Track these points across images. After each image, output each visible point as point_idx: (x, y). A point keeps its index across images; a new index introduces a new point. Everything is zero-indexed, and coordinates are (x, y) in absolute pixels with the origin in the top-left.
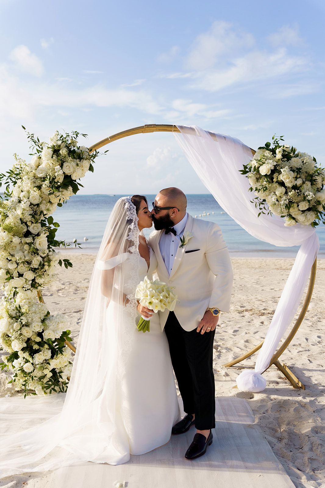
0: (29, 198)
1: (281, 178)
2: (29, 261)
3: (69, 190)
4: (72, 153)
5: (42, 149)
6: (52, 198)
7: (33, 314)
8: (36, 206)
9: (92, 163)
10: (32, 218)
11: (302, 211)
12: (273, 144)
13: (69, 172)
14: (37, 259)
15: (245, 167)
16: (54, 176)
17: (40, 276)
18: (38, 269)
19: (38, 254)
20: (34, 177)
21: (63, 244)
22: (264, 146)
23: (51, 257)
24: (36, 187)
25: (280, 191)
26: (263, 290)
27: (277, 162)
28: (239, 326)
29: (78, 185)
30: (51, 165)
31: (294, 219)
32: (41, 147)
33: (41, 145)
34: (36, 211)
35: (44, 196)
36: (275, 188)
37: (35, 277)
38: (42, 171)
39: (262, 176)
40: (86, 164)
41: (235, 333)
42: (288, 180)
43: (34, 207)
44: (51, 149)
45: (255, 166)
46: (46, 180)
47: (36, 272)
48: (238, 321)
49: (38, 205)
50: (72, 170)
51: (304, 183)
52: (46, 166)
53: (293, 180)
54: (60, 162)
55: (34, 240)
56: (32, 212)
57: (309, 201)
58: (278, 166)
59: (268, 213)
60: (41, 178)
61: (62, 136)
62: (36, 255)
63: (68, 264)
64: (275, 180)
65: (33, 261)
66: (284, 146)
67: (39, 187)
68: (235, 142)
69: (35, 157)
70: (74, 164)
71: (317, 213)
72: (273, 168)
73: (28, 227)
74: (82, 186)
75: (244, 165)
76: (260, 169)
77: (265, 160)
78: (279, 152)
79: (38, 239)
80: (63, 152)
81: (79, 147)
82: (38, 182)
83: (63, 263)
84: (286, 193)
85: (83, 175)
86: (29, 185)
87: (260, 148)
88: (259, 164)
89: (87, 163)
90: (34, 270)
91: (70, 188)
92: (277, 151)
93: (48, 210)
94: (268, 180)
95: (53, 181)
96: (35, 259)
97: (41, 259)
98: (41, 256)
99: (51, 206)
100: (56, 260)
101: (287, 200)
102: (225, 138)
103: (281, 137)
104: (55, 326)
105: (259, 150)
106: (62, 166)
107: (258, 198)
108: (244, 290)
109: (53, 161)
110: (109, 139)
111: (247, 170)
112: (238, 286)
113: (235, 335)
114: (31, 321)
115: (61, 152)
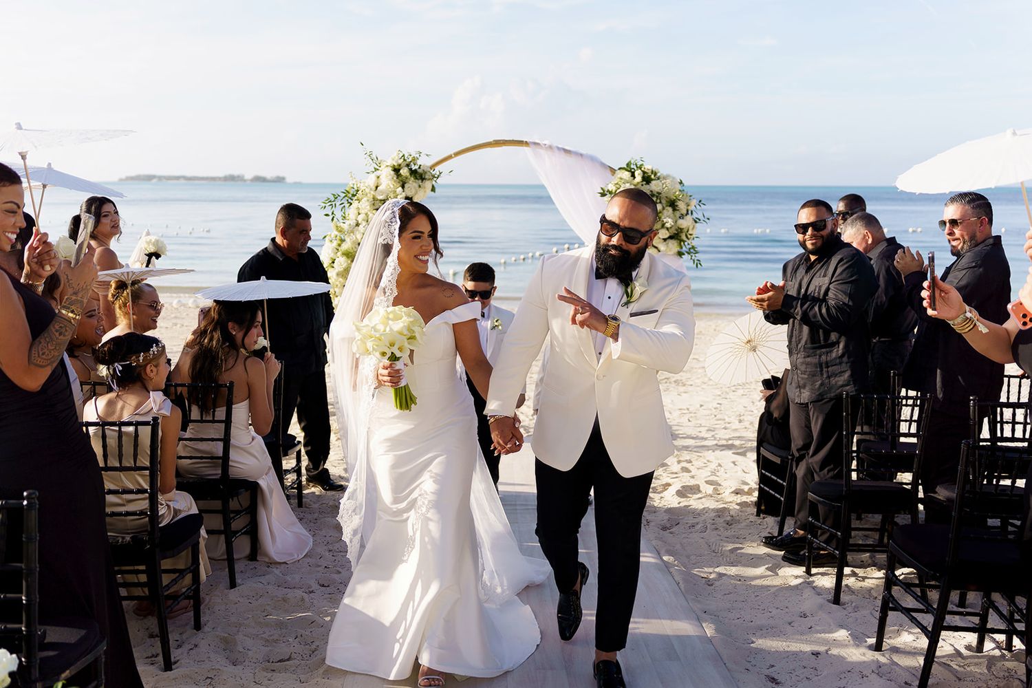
4: (413, 173)
5: (381, 167)
9: (434, 183)
11: (663, 239)
12: (634, 165)
20: (373, 198)
22: (625, 167)
27: (635, 185)
30: (392, 186)
32: (379, 165)
33: (379, 163)
38: (382, 193)
40: (428, 184)
44: (391, 168)
52: (386, 187)
54: (402, 183)
57: (668, 229)
60: (381, 200)
61: (403, 156)
66: (644, 168)
68: (593, 159)
69: (372, 177)
70: (416, 185)
71: (680, 242)
75: (602, 187)
78: (639, 174)
80: (404, 172)
81: (420, 165)
86: (368, 207)
87: (620, 169)
92: (637, 173)
102: (581, 155)
106: (403, 187)
109: (395, 182)
110: (453, 156)
115: (401, 171)
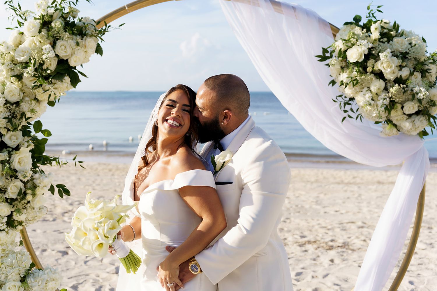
0: (3, 94)
1: (379, 66)
2: (3, 188)
3: (65, 82)
4: (69, 26)
5: (26, 20)
6: (39, 93)
7: (8, 269)
8: (15, 105)
9: (100, 41)
10: (9, 123)
11: (407, 115)
12: (367, 17)
13: (65, 54)
14: (15, 184)
15: (325, 51)
16: (41, 59)
17: (19, 211)
18: (16, 200)
19: (16, 177)
20: (12, 61)
21: (56, 162)
23: (37, 182)
24: (15, 76)
25: (377, 85)
26: (325, 212)
27: (372, 44)
28: (302, 266)
29: (79, 74)
30: (38, 43)
31: (395, 126)
32: (24, 18)
33: (24, 15)
34: (14, 113)
35: (26, 90)
36: (369, 81)
37: (12, 212)
38: (24, 52)
39: (351, 63)
40: (91, 43)
41: (298, 277)
42: (389, 70)
43: (11, 106)
44: (39, 21)
45: (341, 49)
46: (30, 66)
47: (13, 204)
48: (300, 258)
49: (17, 104)
50: (69, 51)
51: (411, 74)
52: (30, 45)
53: (397, 70)
54: (52, 39)
55: (10, 155)
56: (9, 114)
57: (420, 101)
58: (374, 49)
59: (357, 118)
60: (22, 63)
62: (13, 179)
63: (64, 191)
64: (369, 69)
65: (9, 189)
66: (382, 21)
67: (19, 77)
68: (309, 14)
69: (14, 33)
70: (72, 43)
71: (429, 119)
72: (366, 53)
73: (3, 137)
74: (86, 76)
75: (323, 48)
76: (348, 53)
77: (355, 40)
78: (376, 29)
79: (17, 155)
80: (57, 24)
81: (82, 18)
82: (18, 69)
83: (56, 189)
84: (386, 89)
85: (87, 60)
86: (4, 73)
87: (346, 24)
88: (347, 46)
89: (93, 41)
90: (10, 201)
91: (67, 79)
92: (373, 27)
93: (32, 111)
94: (359, 70)
95: (40, 67)
96: (11, 185)
97: (21, 185)
98: (21, 181)
99: (37, 104)
100: (45, 186)
101: (388, 99)
102: (294, 8)
103: (378, 7)
104: (41, 287)
105: (345, 26)
106: (54, 45)
107: (342, 95)
108: (301, 212)
109: (41, 38)
110: (127, 8)
111: (328, 55)
112: (294, 207)
113: (298, 281)
114: (4, 279)
115: (53, 25)
